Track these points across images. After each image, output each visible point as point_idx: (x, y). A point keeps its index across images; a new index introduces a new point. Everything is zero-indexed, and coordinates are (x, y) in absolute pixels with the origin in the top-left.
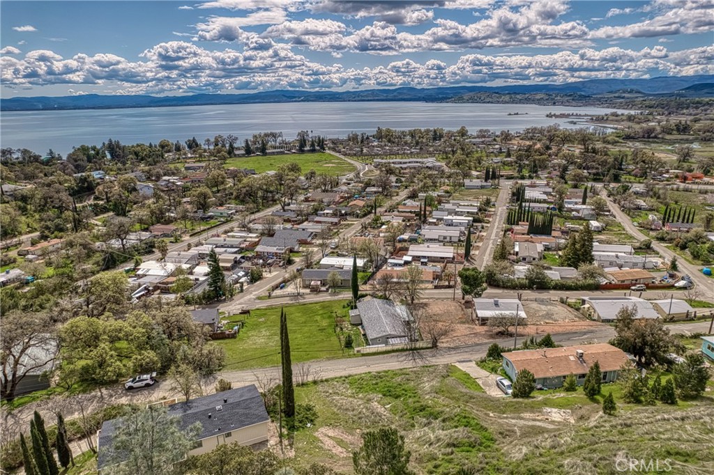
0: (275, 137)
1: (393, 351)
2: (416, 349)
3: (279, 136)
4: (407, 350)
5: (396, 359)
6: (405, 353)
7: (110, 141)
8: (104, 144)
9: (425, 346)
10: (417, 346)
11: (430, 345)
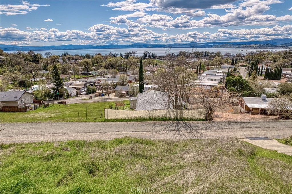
0: (134, 54)
1: (151, 119)
2: (182, 119)
3: (136, 53)
4: (170, 119)
5: (151, 127)
6: (166, 122)
7: (65, 53)
8: (62, 54)
9: (195, 116)
10: (185, 116)
11: (202, 117)
